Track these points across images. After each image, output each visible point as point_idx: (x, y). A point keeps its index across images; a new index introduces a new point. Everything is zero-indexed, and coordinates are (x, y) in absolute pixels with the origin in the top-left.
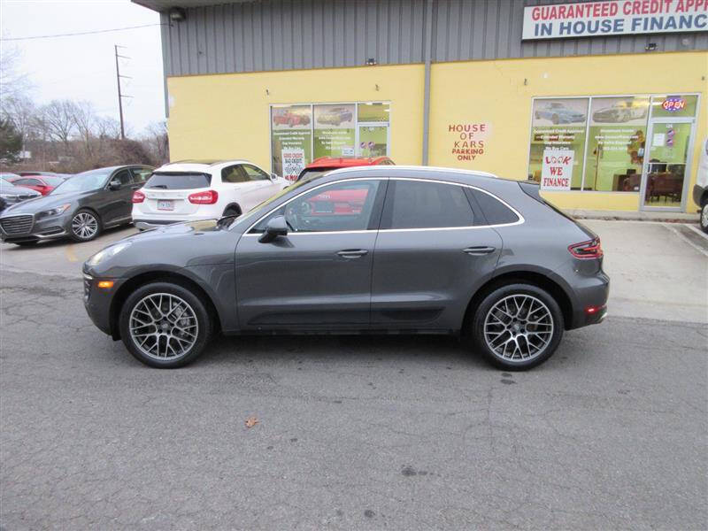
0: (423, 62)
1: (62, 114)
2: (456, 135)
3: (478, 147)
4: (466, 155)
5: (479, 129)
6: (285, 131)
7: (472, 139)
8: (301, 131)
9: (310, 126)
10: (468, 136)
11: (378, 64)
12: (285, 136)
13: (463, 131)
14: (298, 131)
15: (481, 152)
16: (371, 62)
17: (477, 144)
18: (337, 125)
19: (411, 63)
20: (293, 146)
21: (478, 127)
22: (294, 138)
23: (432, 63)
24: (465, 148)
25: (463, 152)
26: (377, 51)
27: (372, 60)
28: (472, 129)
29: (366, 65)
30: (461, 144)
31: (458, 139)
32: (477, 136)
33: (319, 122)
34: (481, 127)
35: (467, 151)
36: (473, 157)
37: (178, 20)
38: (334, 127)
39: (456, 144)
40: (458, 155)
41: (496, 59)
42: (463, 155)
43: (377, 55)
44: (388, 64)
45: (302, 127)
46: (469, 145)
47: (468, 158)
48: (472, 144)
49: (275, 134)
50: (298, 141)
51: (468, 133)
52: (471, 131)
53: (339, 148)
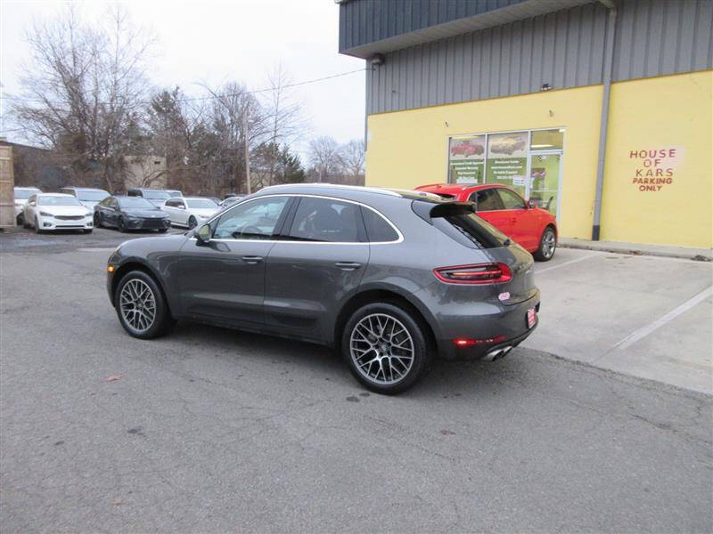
0: (602, 83)
1: (357, 151)
2: (638, 163)
3: (665, 176)
4: (650, 186)
5: (668, 155)
6: (462, 161)
7: (659, 166)
8: (475, 161)
9: (483, 156)
10: (653, 164)
11: (552, 89)
12: (461, 166)
13: (648, 157)
14: (472, 161)
15: (669, 181)
16: (546, 87)
17: (665, 173)
18: (510, 154)
19: (590, 84)
20: (467, 176)
21: (667, 153)
22: (469, 168)
23: (612, 82)
24: (649, 177)
25: (646, 182)
26: (553, 76)
27: (546, 86)
28: (658, 154)
29: (541, 91)
30: (644, 173)
31: (641, 167)
32: (665, 164)
33: (492, 151)
34: (671, 153)
35: (652, 181)
36: (659, 188)
37: (379, 64)
38: (508, 156)
39: (638, 173)
40: (640, 184)
41: (692, 71)
42: (646, 185)
43: (553, 81)
44: (564, 88)
45: (476, 157)
46: (654, 174)
47: (652, 189)
48: (659, 172)
49: (452, 164)
50: (473, 171)
51: (653, 160)
52: (657, 157)
53: (510, 177)
